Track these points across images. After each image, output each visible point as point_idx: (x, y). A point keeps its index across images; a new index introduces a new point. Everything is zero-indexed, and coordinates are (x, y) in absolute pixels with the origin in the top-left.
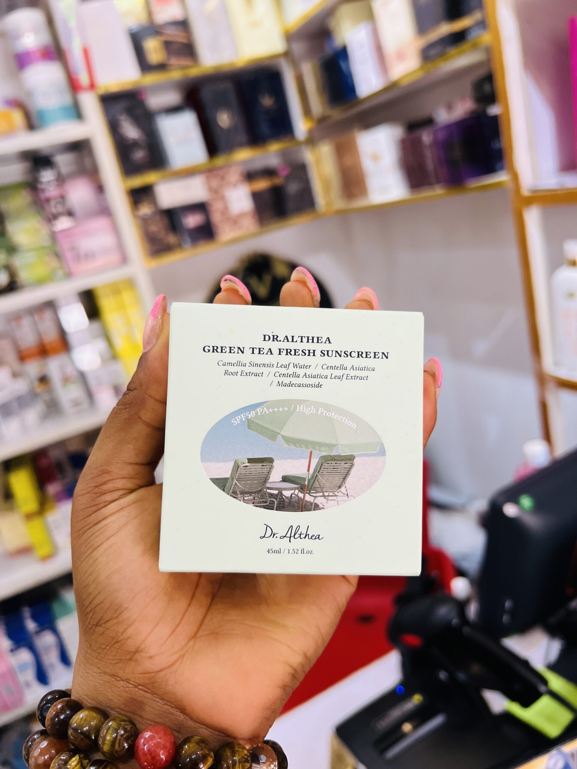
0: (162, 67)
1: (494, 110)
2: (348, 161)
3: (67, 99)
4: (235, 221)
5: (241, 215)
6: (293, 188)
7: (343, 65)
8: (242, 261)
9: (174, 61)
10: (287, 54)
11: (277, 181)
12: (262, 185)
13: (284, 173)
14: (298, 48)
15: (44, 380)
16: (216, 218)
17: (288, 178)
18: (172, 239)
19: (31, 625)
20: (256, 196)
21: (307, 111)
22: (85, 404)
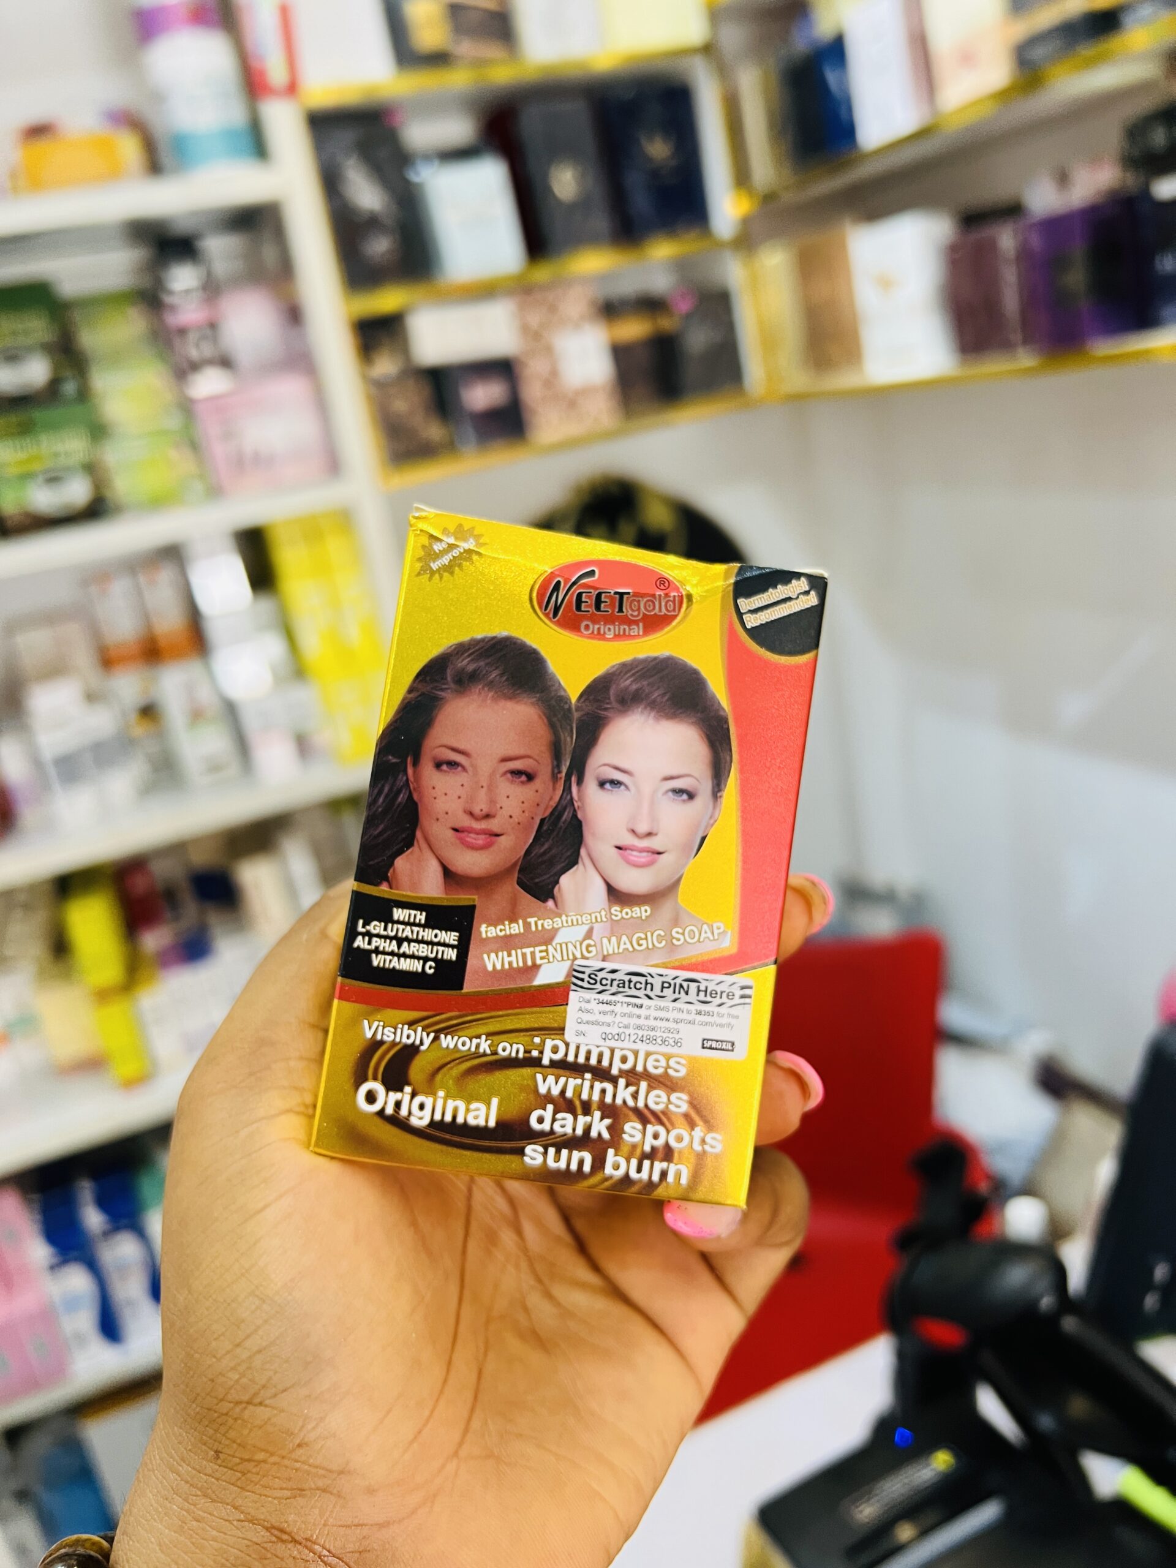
0: (438, 59)
1: (1162, 189)
2: (823, 291)
3: (235, 114)
4: (572, 402)
5: (585, 392)
6: (698, 341)
7: (831, 77)
9: (466, 48)
10: (708, 50)
11: (667, 324)
12: (633, 329)
13: (684, 306)
14: (733, 37)
15: (149, 712)
16: (532, 392)
17: (690, 318)
18: (434, 431)
19: (93, 1218)
20: (620, 353)
21: (742, 177)
22: (234, 769)
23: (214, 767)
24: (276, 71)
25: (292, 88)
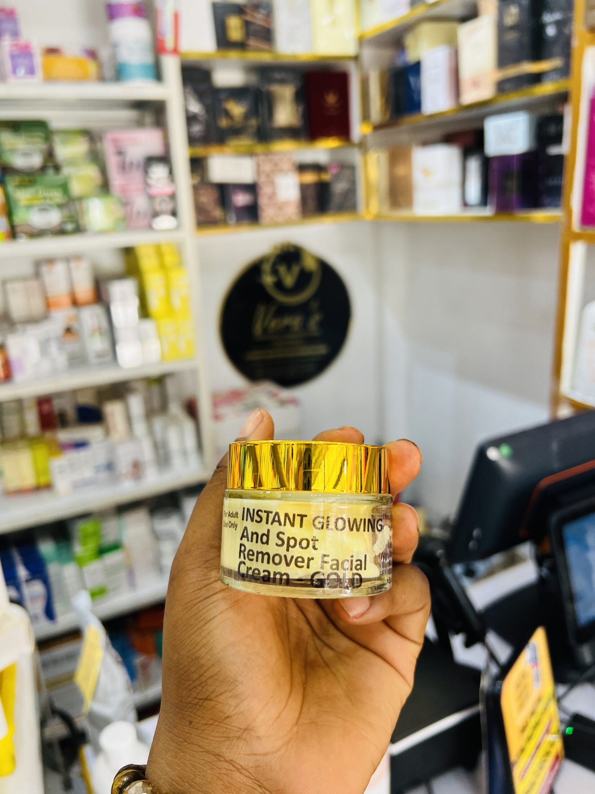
0: (240, 45)
1: (554, 150)
2: (399, 171)
3: (148, 59)
4: (280, 207)
5: (286, 204)
6: (339, 187)
7: (412, 80)
8: (276, 248)
9: (252, 42)
10: (356, 58)
11: (326, 177)
12: (310, 178)
13: (334, 171)
14: (368, 54)
15: (70, 330)
16: (263, 201)
17: (337, 177)
18: (218, 213)
19: (22, 572)
20: (304, 188)
21: (366, 116)
22: (109, 358)
23: (100, 355)
24: (169, 43)
25: (175, 51)
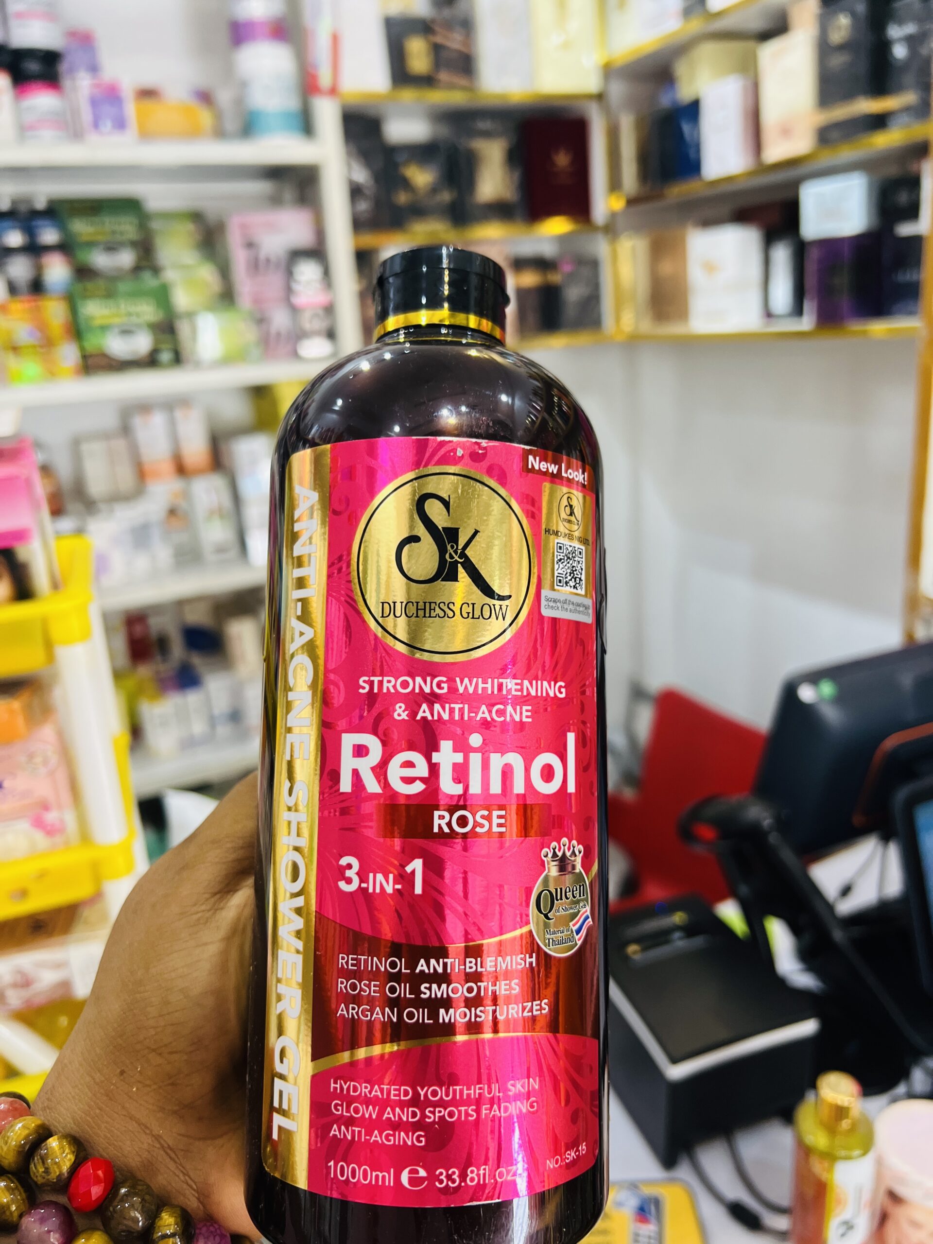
0: (425, 81)
1: (905, 230)
2: (666, 268)
3: (291, 103)
6: (573, 294)
7: (686, 128)
9: (444, 76)
10: (600, 97)
11: (555, 278)
12: (531, 279)
13: (568, 268)
14: (617, 90)
15: (174, 513)
17: (571, 277)
20: (521, 295)
21: (615, 184)
22: (234, 553)
23: (220, 549)
24: (325, 79)
25: (333, 91)
